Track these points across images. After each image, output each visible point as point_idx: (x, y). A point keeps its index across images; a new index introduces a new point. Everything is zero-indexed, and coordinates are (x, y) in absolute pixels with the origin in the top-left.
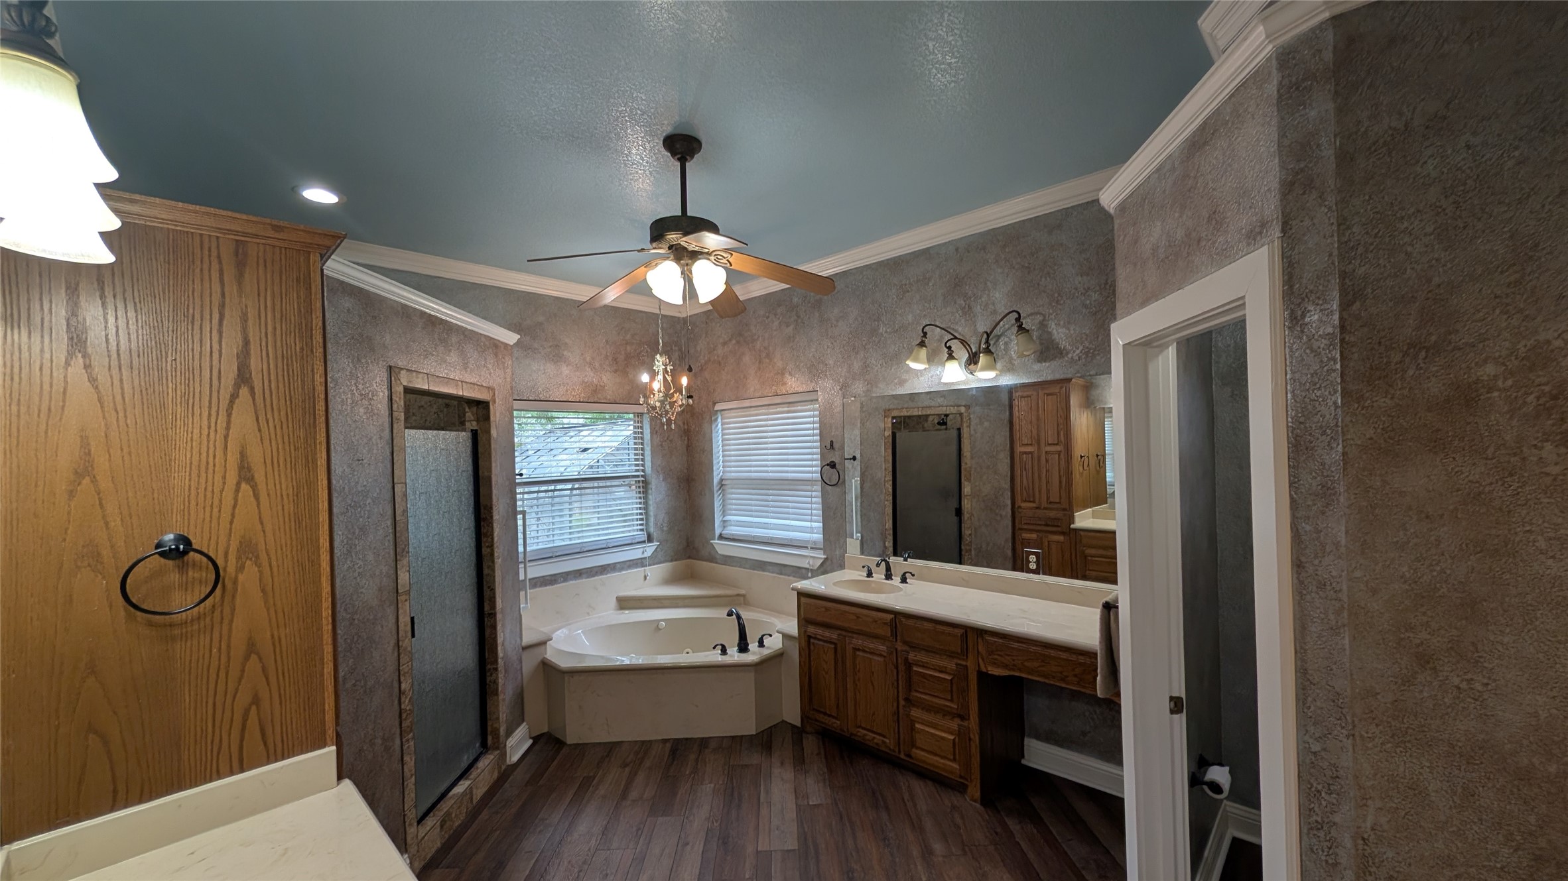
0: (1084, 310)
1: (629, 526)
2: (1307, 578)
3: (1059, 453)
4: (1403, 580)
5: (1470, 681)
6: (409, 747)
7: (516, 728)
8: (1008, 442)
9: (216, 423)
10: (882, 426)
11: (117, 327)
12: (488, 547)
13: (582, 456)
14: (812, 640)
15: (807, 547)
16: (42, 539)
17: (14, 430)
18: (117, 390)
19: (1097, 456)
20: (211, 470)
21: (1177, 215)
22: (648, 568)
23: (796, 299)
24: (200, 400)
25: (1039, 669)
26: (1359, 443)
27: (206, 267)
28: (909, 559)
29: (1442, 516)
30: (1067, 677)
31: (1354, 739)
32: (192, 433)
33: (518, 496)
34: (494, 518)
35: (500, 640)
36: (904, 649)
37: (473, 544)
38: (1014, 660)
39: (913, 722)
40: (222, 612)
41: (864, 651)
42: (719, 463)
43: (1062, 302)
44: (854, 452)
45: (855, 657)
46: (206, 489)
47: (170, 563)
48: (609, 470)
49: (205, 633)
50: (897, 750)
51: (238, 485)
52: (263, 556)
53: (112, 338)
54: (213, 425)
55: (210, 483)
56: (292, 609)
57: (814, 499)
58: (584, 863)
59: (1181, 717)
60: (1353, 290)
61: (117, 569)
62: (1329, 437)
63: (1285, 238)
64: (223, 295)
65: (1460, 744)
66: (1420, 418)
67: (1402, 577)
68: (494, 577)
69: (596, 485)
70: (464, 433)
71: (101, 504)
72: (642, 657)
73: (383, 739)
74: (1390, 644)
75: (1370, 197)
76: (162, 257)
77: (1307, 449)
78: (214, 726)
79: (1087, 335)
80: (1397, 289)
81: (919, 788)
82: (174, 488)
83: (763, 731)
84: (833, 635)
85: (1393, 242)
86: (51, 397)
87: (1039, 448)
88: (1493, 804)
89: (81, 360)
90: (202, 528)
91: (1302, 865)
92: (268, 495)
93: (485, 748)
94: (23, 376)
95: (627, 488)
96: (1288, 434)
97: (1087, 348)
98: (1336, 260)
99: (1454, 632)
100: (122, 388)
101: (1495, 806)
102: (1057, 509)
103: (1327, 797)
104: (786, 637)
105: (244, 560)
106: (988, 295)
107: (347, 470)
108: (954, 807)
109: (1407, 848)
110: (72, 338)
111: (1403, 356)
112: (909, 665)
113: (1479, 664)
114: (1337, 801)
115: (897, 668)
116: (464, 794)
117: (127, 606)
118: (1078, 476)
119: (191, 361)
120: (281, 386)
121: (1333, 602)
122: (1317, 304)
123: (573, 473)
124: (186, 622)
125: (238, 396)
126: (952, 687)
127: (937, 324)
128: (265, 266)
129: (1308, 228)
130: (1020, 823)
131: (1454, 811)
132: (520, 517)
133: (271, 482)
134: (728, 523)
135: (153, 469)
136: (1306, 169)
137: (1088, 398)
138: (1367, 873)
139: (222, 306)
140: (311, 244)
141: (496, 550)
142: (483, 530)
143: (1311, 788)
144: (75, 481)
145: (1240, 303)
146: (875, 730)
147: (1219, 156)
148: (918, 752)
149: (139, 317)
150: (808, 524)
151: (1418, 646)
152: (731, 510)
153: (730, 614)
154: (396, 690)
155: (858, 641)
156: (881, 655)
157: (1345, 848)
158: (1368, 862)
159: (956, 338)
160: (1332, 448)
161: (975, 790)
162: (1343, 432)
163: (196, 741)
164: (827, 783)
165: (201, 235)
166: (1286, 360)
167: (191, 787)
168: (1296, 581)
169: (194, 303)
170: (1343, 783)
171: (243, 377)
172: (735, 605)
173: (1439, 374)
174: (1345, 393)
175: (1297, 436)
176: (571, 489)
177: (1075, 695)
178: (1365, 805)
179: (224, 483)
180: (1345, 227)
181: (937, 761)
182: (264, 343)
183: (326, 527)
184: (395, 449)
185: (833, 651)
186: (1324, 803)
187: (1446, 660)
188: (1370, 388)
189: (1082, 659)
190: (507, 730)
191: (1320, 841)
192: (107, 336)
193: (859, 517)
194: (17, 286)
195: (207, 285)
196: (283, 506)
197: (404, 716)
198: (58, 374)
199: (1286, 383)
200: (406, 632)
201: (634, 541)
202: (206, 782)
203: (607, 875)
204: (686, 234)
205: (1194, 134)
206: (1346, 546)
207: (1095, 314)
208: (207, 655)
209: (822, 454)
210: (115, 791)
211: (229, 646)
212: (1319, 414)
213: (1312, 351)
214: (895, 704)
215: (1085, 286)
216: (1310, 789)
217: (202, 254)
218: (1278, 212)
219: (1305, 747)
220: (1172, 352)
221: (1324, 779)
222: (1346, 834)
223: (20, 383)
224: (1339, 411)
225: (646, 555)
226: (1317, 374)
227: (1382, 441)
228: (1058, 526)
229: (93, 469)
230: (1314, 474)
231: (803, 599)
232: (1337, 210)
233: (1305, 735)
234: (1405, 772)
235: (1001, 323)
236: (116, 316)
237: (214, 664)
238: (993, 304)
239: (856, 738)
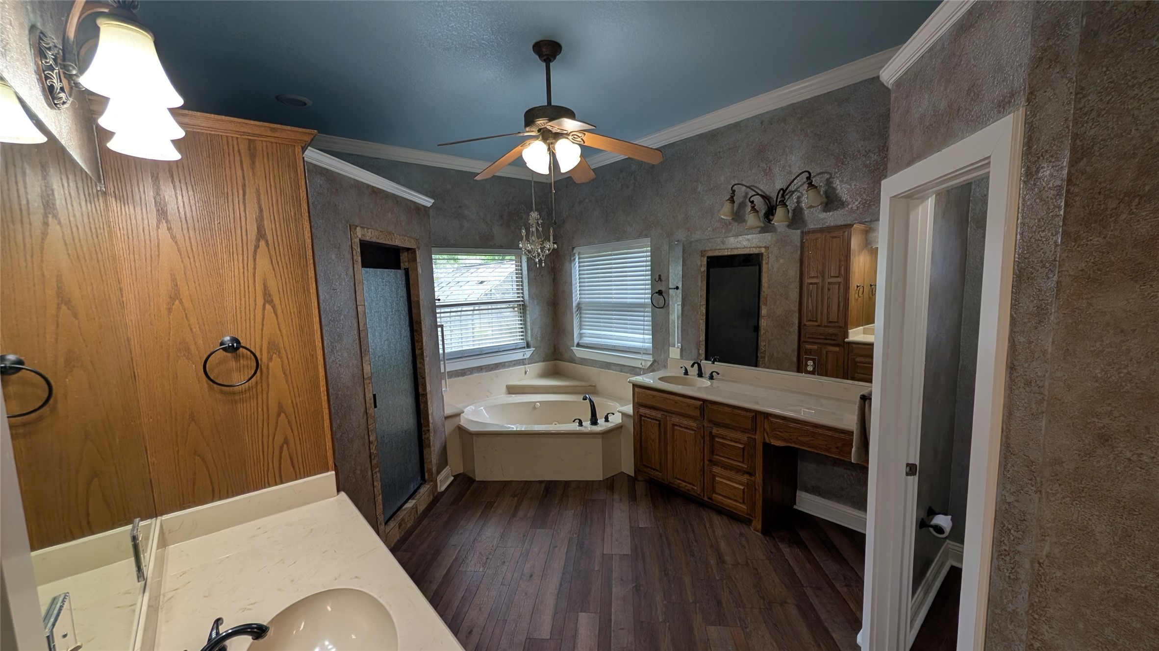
0: (864, 169)
1: (514, 336)
2: (1017, 377)
3: (839, 283)
4: (1095, 380)
5: (1139, 455)
6: (377, 477)
7: (443, 469)
8: (798, 275)
9: (247, 265)
10: (699, 263)
11: (183, 202)
12: (419, 349)
13: (481, 286)
14: (643, 418)
15: (640, 353)
16: (157, 338)
17: (133, 270)
18: (188, 244)
19: (871, 285)
20: (247, 296)
21: (942, 88)
22: (527, 366)
23: (634, 167)
24: (237, 249)
25: (811, 442)
26: (1072, 273)
27: (232, 159)
28: (715, 363)
29: (1134, 331)
30: (830, 448)
31: (1041, 494)
32: (234, 272)
33: (438, 315)
34: (423, 330)
35: (430, 412)
36: (709, 425)
37: (410, 347)
38: (791, 436)
39: (714, 477)
40: (262, 386)
41: (680, 426)
42: (576, 291)
43: (846, 163)
44: (678, 283)
45: (673, 430)
46: (245, 308)
47: (229, 355)
48: (498, 297)
49: (253, 398)
50: (702, 494)
51: (264, 305)
52: (283, 351)
53: (181, 210)
54: (246, 266)
55: (247, 304)
56: (302, 386)
57: (646, 318)
58: (490, 554)
59: (914, 479)
60: (1082, 149)
61: (200, 358)
62: (1047, 270)
63: (1029, 106)
64: (244, 178)
65: (1124, 500)
66: (1126, 254)
67: (1094, 377)
68: (424, 369)
69: (490, 307)
70: (400, 271)
71: (186, 317)
72: (524, 426)
73: (361, 470)
74: (1078, 427)
75: (1107, 70)
76: (205, 152)
77: (1028, 278)
78: (263, 454)
79: (865, 189)
80: (1120, 148)
81: (717, 520)
82: (227, 307)
83: (608, 479)
84: (658, 415)
85: (1122, 107)
86: (151, 249)
87: (823, 280)
88: (1145, 543)
89: (165, 225)
90: (246, 333)
91: (990, 578)
92: (283, 312)
93: (424, 480)
94: (134, 235)
95: (512, 310)
96: (1014, 267)
97: (865, 200)
98: (1071, 124)
99: (1133, 419)
100: (191, 243)
101: (1147, 544)
102: (834, 327)
103: (1015, 534)
104: (624, 415)
105: (272, 354)
106: (786, 159)
107: (327, 297)
108: (741, 534)
109: (1073, 571)
110: (159, 210)
111: (1119, 203)
112: (712, 437)
113: (1150, 443)
114: (1022, 536)
115: (703, 438)
116: (412, 508)
117: (208, 380)
118: (853, 302)
119: (229, 223)
120: (284, 239)
121: (1036, 395)
122: (1050, 162)
123: (473, 299)
124: (242, 392)
125: (259, 246)
126: (743, 454)
127: (744, 183)
128: (268, 156)
129: (1049, 98)
130: (789, 546)
131: (1113, 547)
132: (439, 329)
133: (283, 303)
134: (584, 335)
135: (213, 295)
136: (1054, 46)
137: (866, 240)
138: (1039, 586)
139: (244, 185)
140: (295, 140)
141: (425, 351)
142: (416, 338)
143: (1004, 527)
144: (170, 303)
145: (986, 162)
146: (687, 480)
147: (981, 37)
148: (716, 496)
149: (196, 195)
150: (641, 336)
151: (1100, 428)
152: (585, 325)
153: (585, 399)
154: (367, 441)
155: (676, 420)
156: (692, 430)
157: (1024, 568)
158: (1041, 579)
159: (758, 194)
160: (1049, 278)
161: (757, 524)
162: (1059, 266)
163: (254, 463)
164: (652, 514)
165: (227, 137)
166: (1019, 208)
167: (254, 490)
168: (1008, 379)
169: (227, 185)
170: (1028, 524)
171: (261, 234)
172: (589, 392)
173: (1148, 218)
174: (1066, 234)
175: (1021, 268)
176: (473, 310)
177: (837, 462)
178: (1044, 540)
179: (256, 304)
180: (1081, 96)
181: (731, 503)
182: (271, 211)
183: (319, 333)
184: (356, 282)
185: (658, 425)
186: (1012, 538)
187: (1122, 439)
188: (1086, 230)
189: (843, 436)
190: (437, 469)
191: (1006, 564)
192: (178, 208)
193: (680, 332)
194: (124, 177)
195: (233, 171)
196: (292, 319)
197: (373, 457)
198: (153, 234)
199: (1017, 227)
200: (371, 404)
201: (517, 347)
202: (262, 488)
203: (504, 562)
204: (551, 120)
205: (963, 18)
206: (1051, 353)
207: (873, 172)
208: (256, 413)
209: (652, 284)
210: (213, 491)
211: (268, 408)
212: (1042, 251)
213: (1041, 200)
214: (702, 464)
215: (866, 149)
216: (1002, 527)
217: (229, 150)
218: (1025, 84)
219: (1002, 499)
220: (930, 203)
221: (1014, 521)
222: (1026, 559)
223: (133, 240)
224: (1059, 249)
225: (526, 357)
226: (1043, 219)
227: (1091, 273)
228: (834, 340)
229: (180, 295)
230: (1032, 298)
231: (636, 389)
232: (1076, 81)
233: (1003, 490)
234: (1078, 518)
235: (795, 181)
236: (182, 194)
237: (260, 417)
238: (790, 166)
239: (673, 485)
